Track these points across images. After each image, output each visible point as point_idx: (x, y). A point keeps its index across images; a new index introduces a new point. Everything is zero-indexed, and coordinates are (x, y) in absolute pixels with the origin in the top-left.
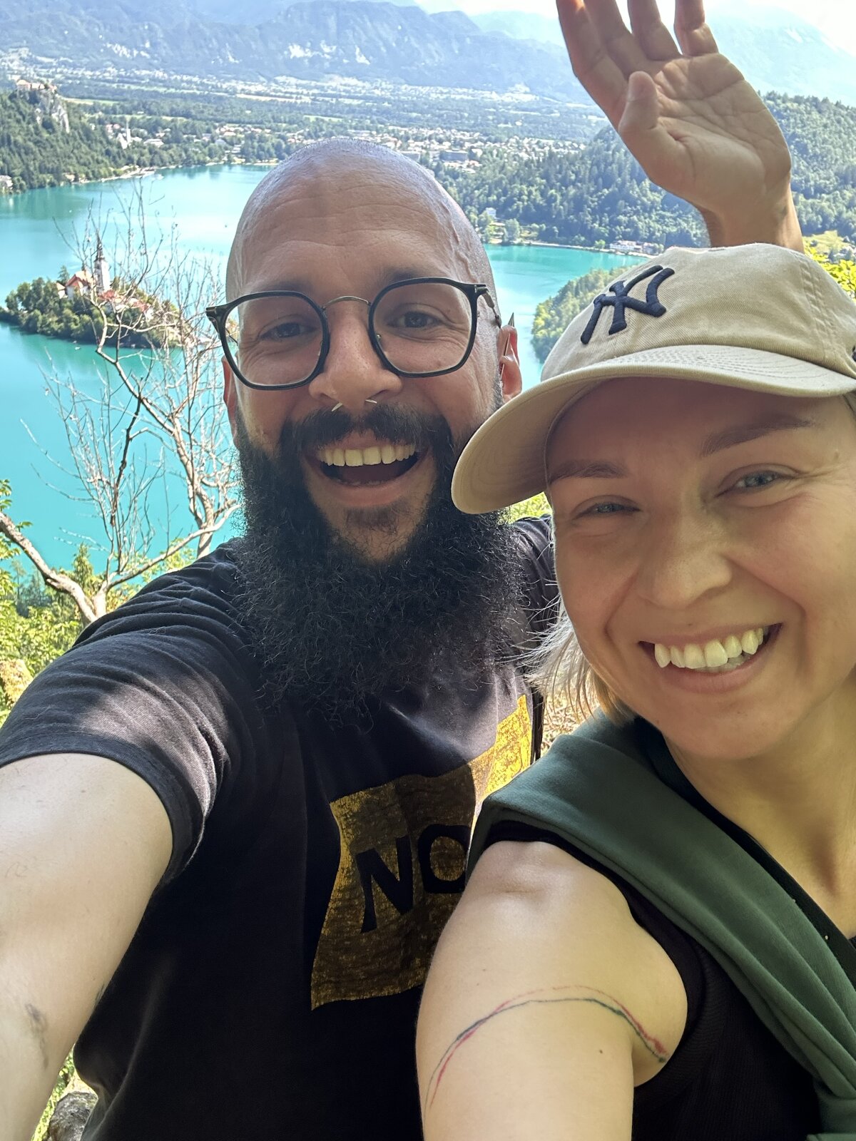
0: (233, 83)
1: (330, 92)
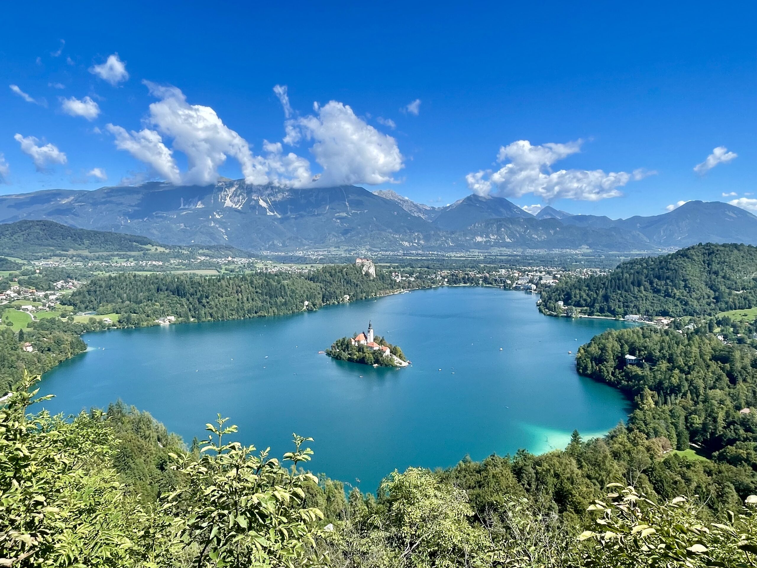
0: (451, 253)
1: (493, 254)
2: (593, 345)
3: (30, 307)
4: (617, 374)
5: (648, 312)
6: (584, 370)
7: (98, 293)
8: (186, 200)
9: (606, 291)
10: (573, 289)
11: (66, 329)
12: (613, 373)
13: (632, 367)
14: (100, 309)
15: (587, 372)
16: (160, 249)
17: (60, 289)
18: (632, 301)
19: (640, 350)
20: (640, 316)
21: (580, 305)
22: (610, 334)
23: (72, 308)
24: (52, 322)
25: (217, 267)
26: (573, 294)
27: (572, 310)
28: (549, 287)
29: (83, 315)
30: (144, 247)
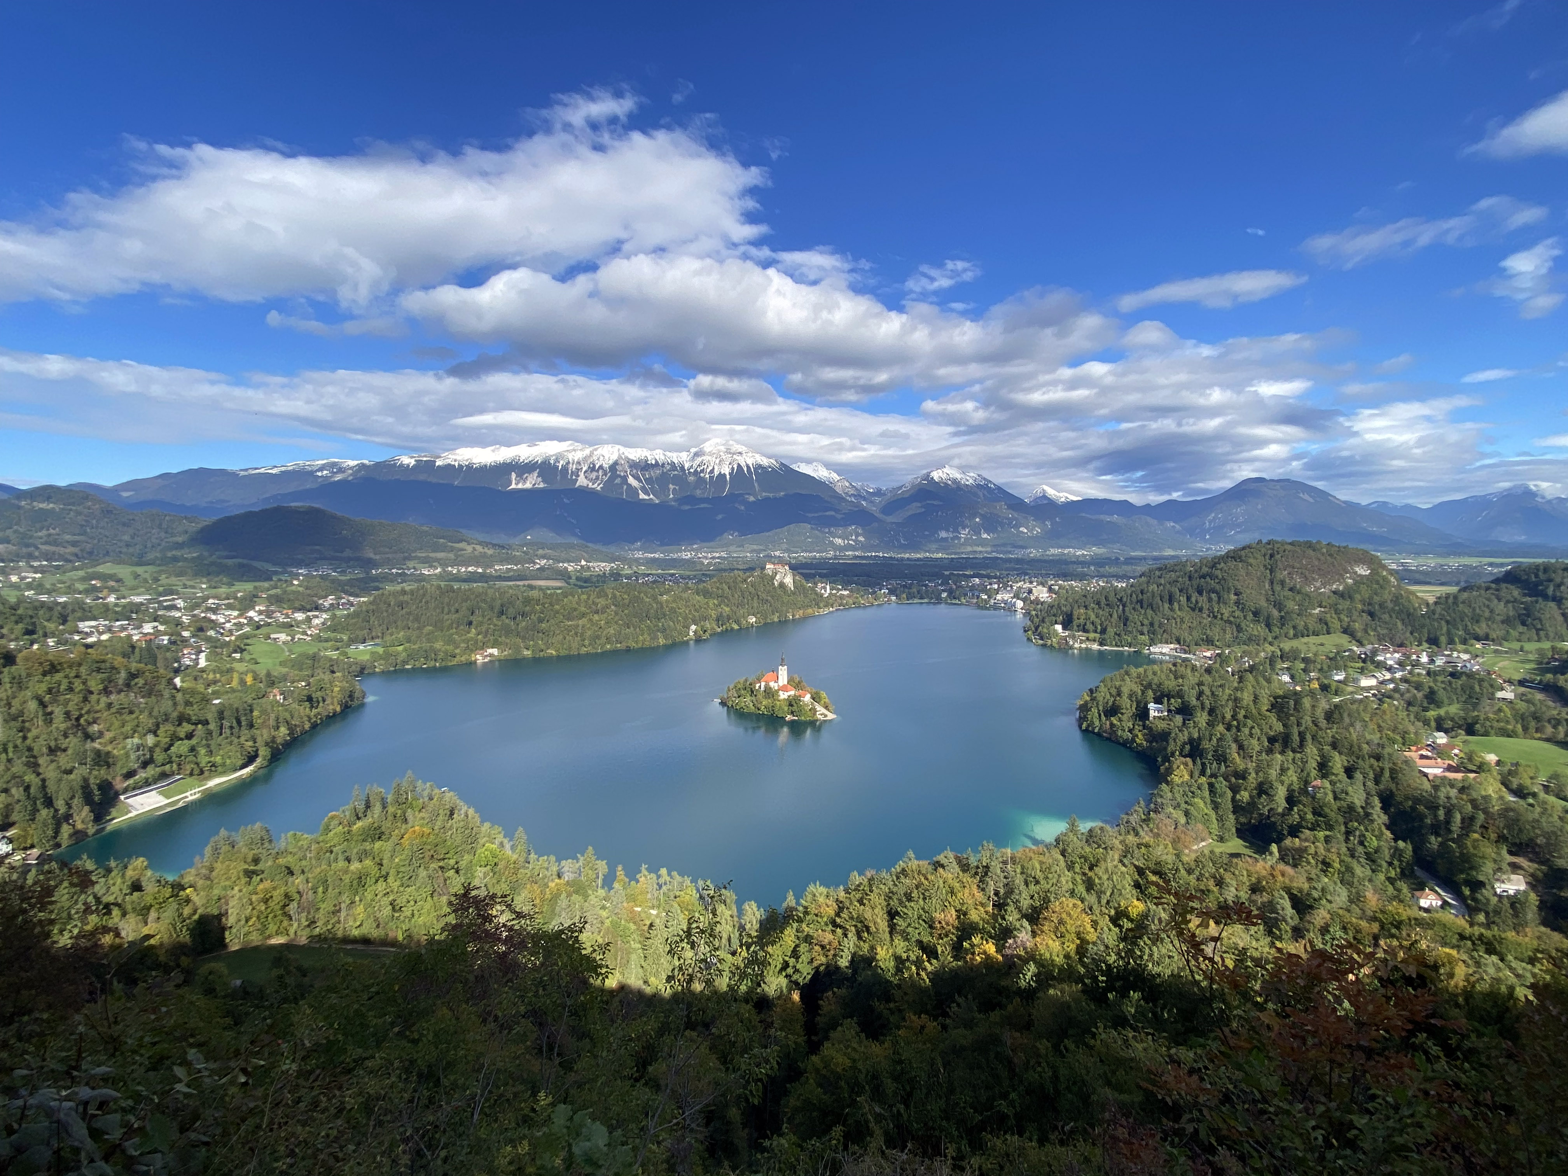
0: (901, 555)
2: (1103, 689)
3: (283, 637)
4: (1136, 732)
5: (1185, 641)
6: (1089, 726)
7: (385, 614)
8: (520, 476)
9: (1124, 610)
10: (1076, 607)
11: (335, 669)
12: (1130, 731)
13: (1157, 722)
14: (388, 638)
15: (1094, 728)
16: (479, 548)
17: (329, 609)
18: (1161, 625)
19: (1169, 696)
20: (1172, 646)
21: (1085, 631)
22: (1127, 673)
23: (345, 638)
24: (314, 658)
25: (564, 575)
26: (1075, 614)
27: (1074, 637)
28: (1042, 603)
29: (361, 647)
30: (456, 545)
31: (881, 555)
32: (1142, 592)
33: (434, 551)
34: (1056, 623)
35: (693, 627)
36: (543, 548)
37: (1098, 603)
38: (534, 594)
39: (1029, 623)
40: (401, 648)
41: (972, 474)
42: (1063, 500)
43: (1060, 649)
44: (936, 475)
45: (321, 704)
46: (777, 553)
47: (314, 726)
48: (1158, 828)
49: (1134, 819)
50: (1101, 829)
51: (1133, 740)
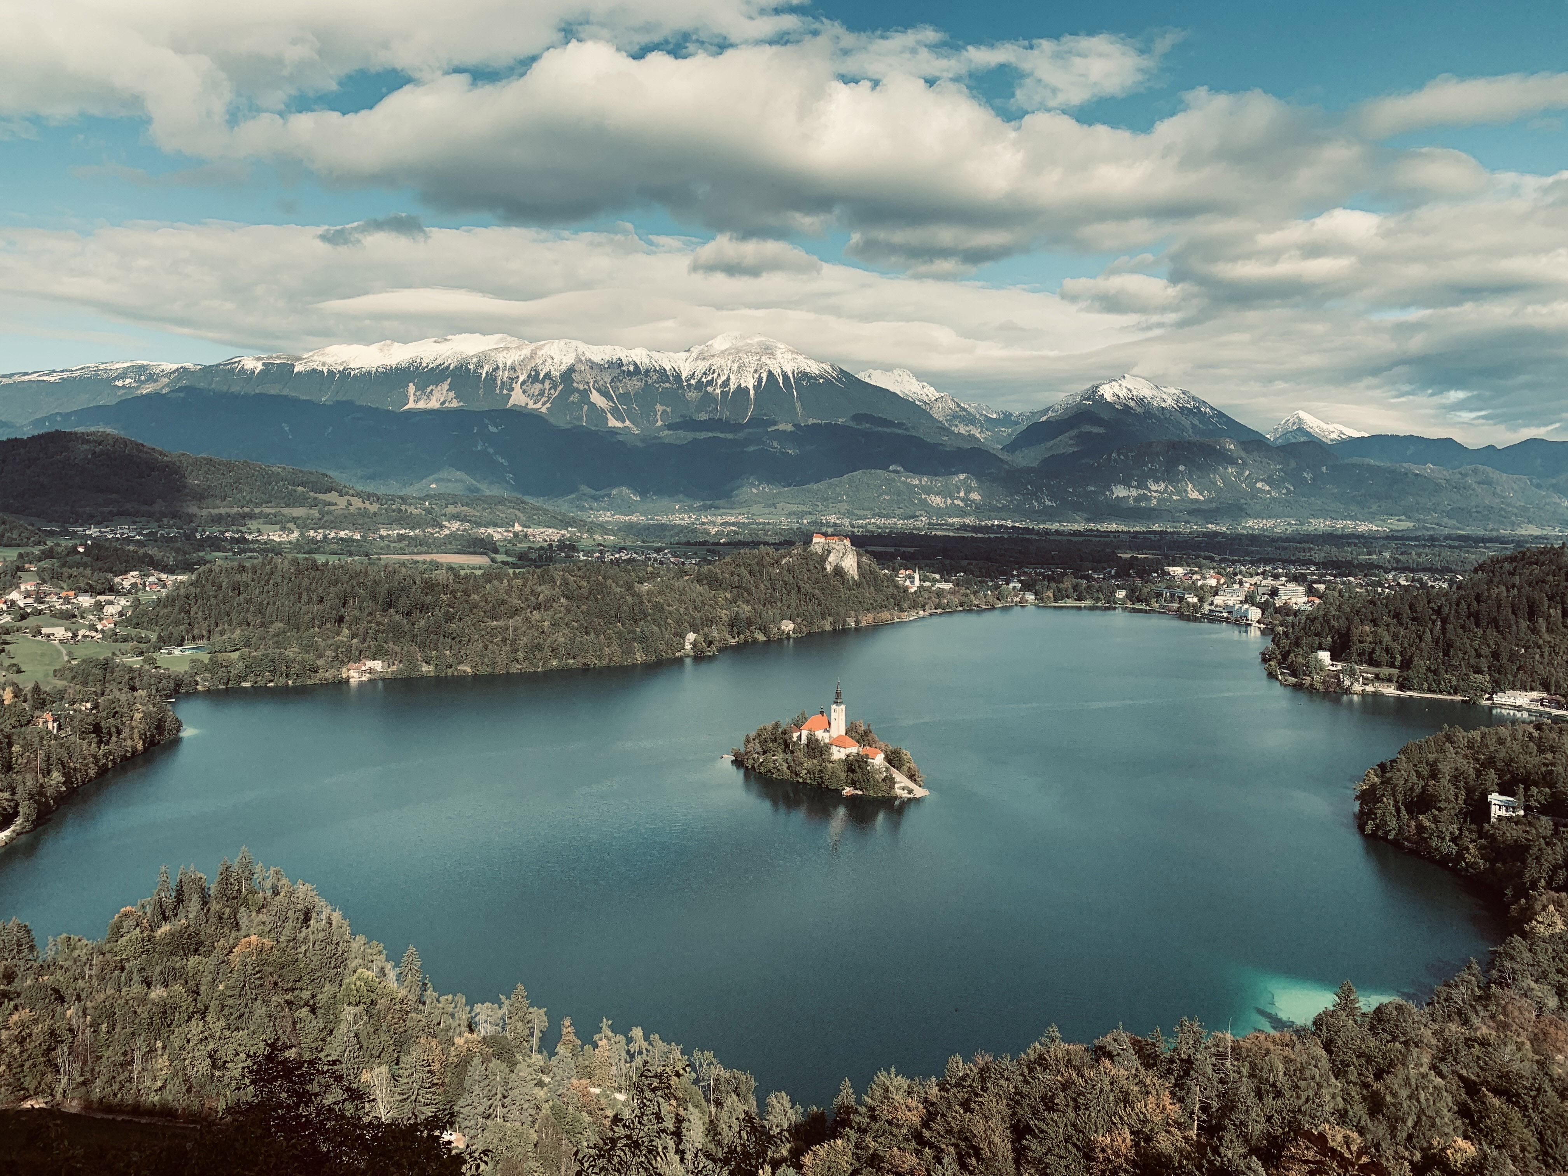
2: (1404, 765)
3: (59, 632)
4: (1466, 842)
5: (1558, 686)
6: (1377, 827)
7: (213, 601)
8: (421, 388)
9: (1443, 629)
10: (1357, 620)
11: (137, 683)
12: (1454, 840)
13: (1504, 826)
14: (216, 638)
15: (1387, 833)
16: (357, 502)
17: (129, 592)
18: (1513, 657)
19: (1528, 782)
20: (1535, 695)
21: (1372, 662)
22: (1449, 739)
23: (153, 637)
24: (106, 666)
25: (485, 546)
26: (1356, 631)
27: (1352, 674)
28: (1296, 613)
29: (177, 651)
30: (321, 496)
31: (1009, 523)
32: (1478, 598)
33: (288, 505)
34: (1321, 648)
35: (691, 636)
36: (455, 503)
37: (1397, 616)
38: (440, 575)
39: (1271, 646)
40: (235, 655)
41: (1172, 390)
42: (1334, 436)
43: (1326, 693)
44: (1108, 392)
45: (114, 739)
46: (832, 519)
47: (103, 771)
48: (1505, 1015)
49: (1460, 994)
50: (1399, 1008)
51: (1460, 857)
